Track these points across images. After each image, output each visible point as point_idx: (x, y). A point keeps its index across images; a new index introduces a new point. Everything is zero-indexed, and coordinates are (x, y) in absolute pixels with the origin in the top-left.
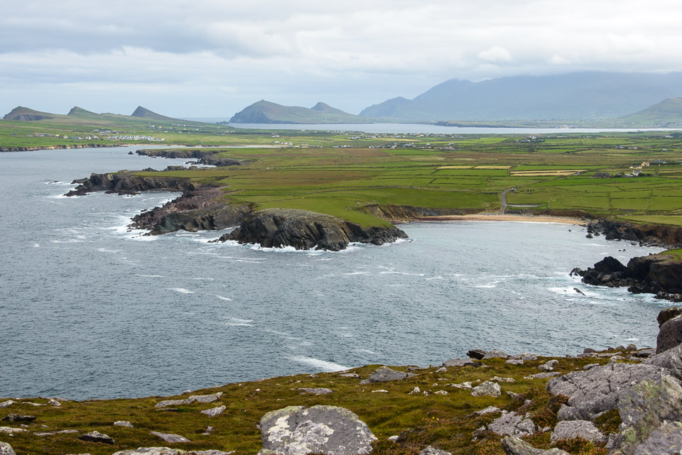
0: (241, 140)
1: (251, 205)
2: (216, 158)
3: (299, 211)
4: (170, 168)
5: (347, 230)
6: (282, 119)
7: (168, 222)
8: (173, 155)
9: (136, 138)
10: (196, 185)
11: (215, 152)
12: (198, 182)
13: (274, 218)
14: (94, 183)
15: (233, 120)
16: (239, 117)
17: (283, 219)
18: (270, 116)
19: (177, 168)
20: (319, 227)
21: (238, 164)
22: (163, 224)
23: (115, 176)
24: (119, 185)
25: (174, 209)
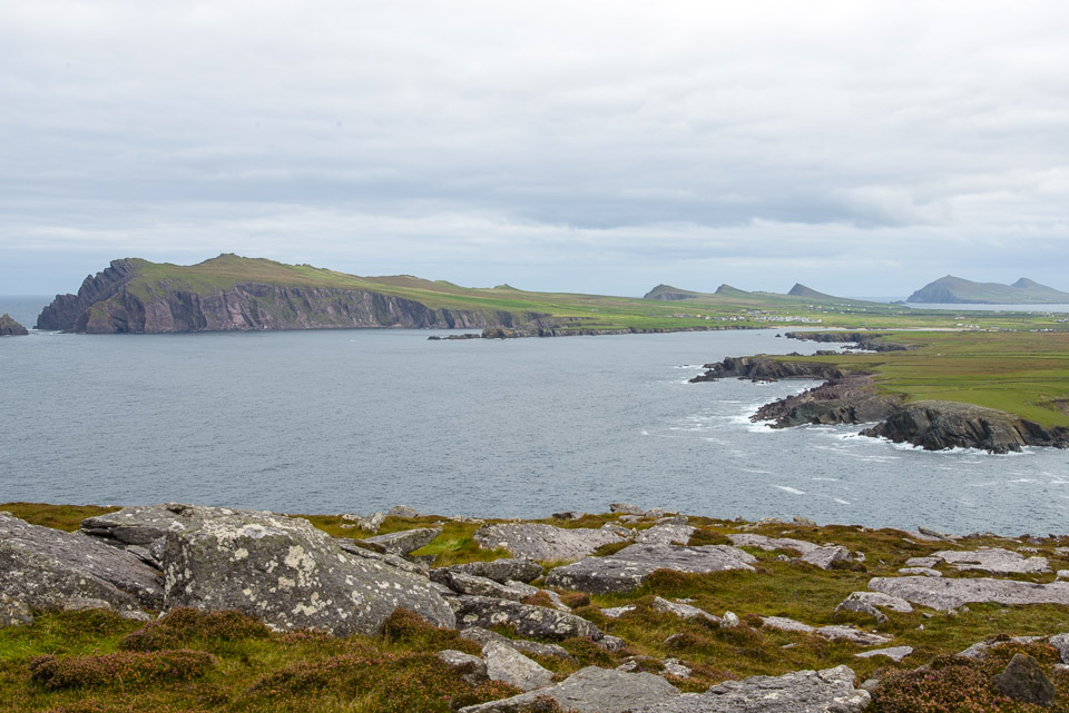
0: (915, 323)
1: (904, 396)
2: (877, 342)
3: (962, 404)
4: (819, 353)
5: (1022, 429)
6: (973, 298)
7: (798, 413)
8: (827, 338)
9: (789, 319)
10: (844, 372)
11: (878, 336)
12: (847, 369)
13: (927, 412)
14: (727, 368)
15: (911, 299)
16: (916, 297)
17: (938, 413)
18: (957, 294)
19: (828, 353)
20: (984, 424)
21: (904, 349)
22: (793, 415)
23: (750, 360)
24: (754, 370)
25: (810, 399)
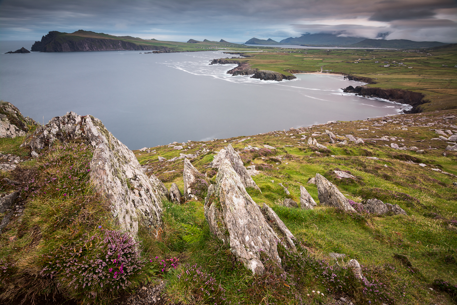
0: (249, 50)
1: (257, 69)
2: (244, 55)
3: (270, 71)
4: (233, 58)
5: (282, 76)
6: (259, 43)
7: (236, 73)
8: (233, 54)
9: (222, 48)
10: (241, 63)
11: (243, 53)
12: (241, 62)
13: (264, 73)
14: (215, 62)
15: (246, 43)
16: (247, 43)
17: (266, 73)
18: (256, 42)
19: (235, 58)
20: (275, 75)
21: (250, 57)
22: (235, 74)
23: (220, 60)
24: (221, 62)
25: (237, 70)
